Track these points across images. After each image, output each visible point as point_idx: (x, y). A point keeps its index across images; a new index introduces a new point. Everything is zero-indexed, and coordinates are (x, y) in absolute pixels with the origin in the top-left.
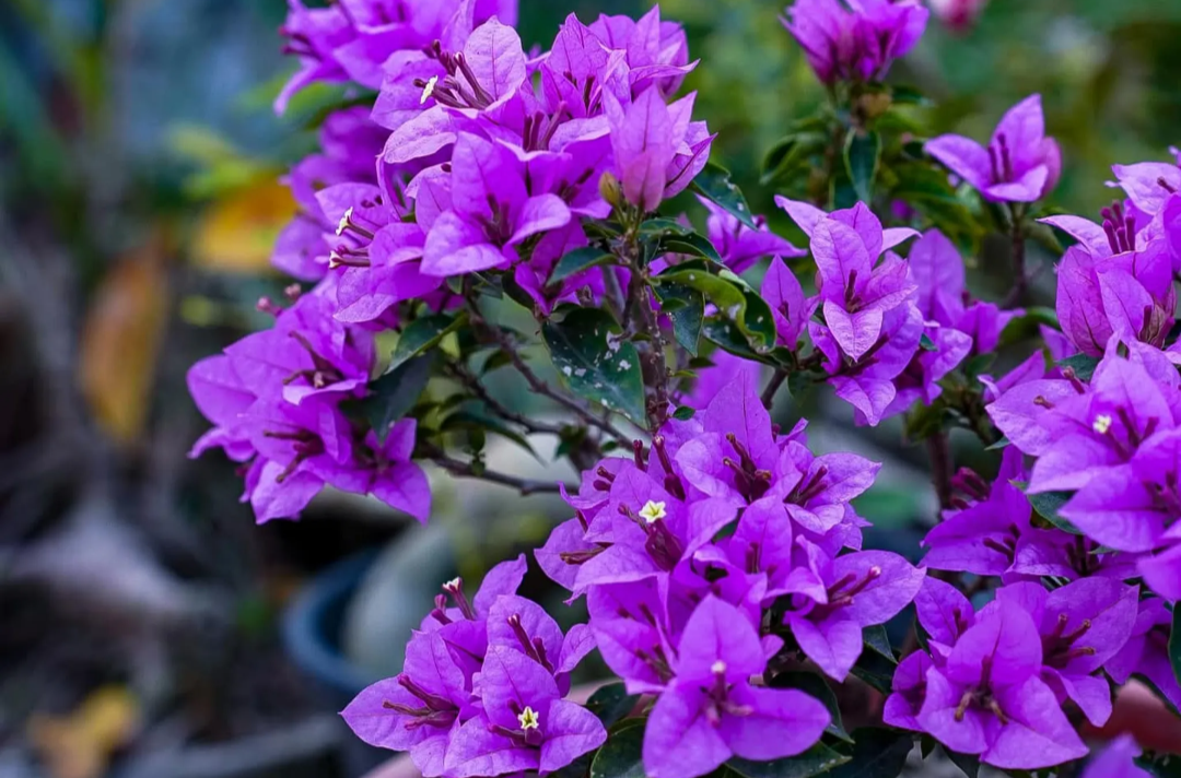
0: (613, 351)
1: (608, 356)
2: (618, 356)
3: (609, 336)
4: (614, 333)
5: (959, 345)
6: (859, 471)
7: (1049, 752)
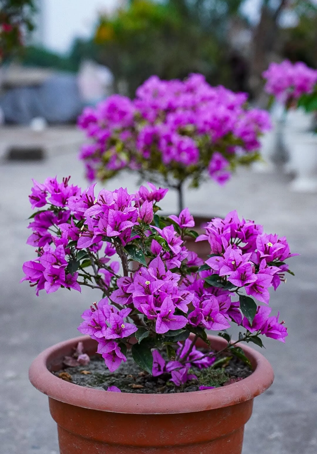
0: (138, 252)
1: (137, 253)
2: (139, 253)
3: (136, 249)
4: (137, 249)
5: (186, 254)
6: (177, 277)
7: (223, 327)
